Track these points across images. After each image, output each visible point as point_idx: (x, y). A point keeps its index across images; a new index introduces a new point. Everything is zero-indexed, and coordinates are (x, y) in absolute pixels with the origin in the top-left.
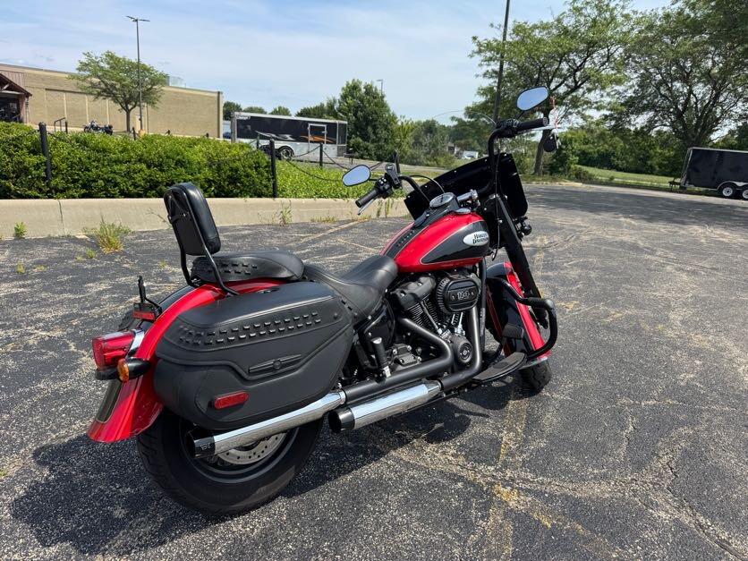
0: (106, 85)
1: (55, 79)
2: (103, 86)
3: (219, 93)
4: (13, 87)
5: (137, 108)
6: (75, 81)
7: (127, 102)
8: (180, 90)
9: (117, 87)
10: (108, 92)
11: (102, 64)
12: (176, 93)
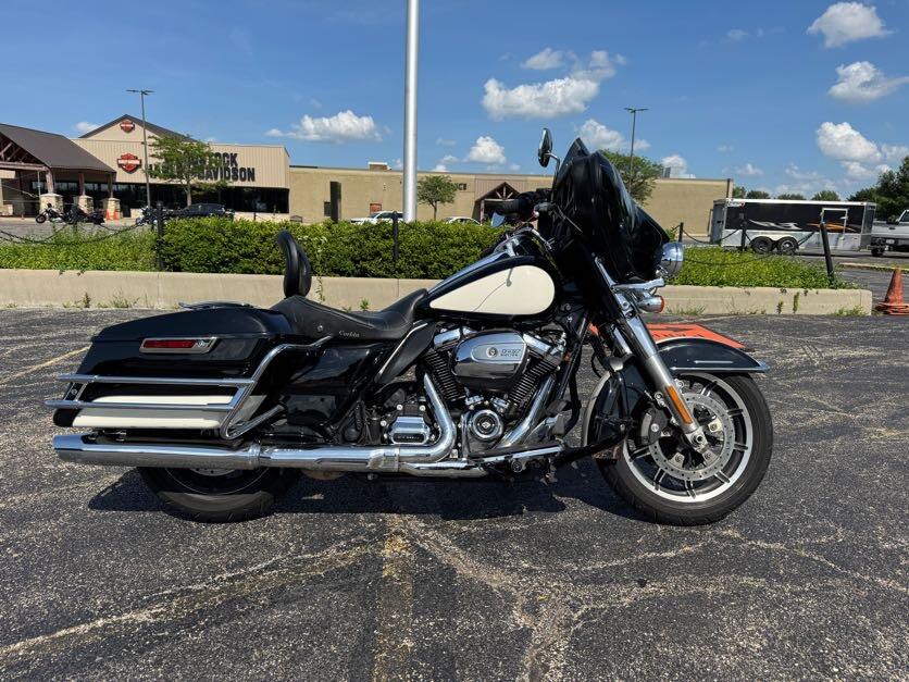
3: (729, 180)
4: (516, 195)
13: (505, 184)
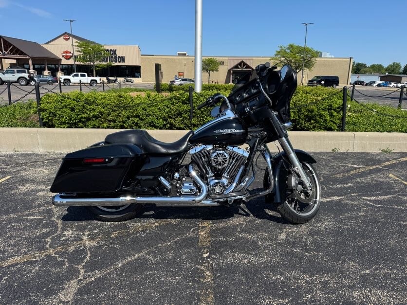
0: (287, 61)
3: (351, 58)
6: (273, 61)
7: (296, 69)
8: (328, 59)
11: (287, 50)
13: (242, 62)
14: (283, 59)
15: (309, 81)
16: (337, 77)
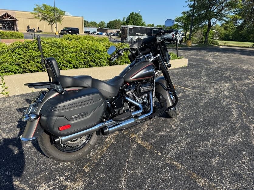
0: (44, 16)
1: (26, 14)
2: (42, 16)
3: (82, 17)
4: (12, 18)
5: (55, 24)
6: (33, 15)
7: (51, 22)
8: (69, 17)
9: (48, 16)
10: (45, 18)
11: (42, 8)
12: (67, 17)
13: (6, 13)
14: (40, 14)
15: (62, 30)
16: (78, 29)
